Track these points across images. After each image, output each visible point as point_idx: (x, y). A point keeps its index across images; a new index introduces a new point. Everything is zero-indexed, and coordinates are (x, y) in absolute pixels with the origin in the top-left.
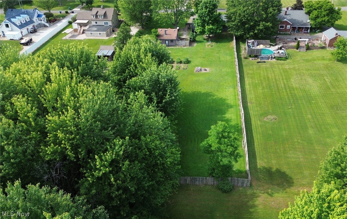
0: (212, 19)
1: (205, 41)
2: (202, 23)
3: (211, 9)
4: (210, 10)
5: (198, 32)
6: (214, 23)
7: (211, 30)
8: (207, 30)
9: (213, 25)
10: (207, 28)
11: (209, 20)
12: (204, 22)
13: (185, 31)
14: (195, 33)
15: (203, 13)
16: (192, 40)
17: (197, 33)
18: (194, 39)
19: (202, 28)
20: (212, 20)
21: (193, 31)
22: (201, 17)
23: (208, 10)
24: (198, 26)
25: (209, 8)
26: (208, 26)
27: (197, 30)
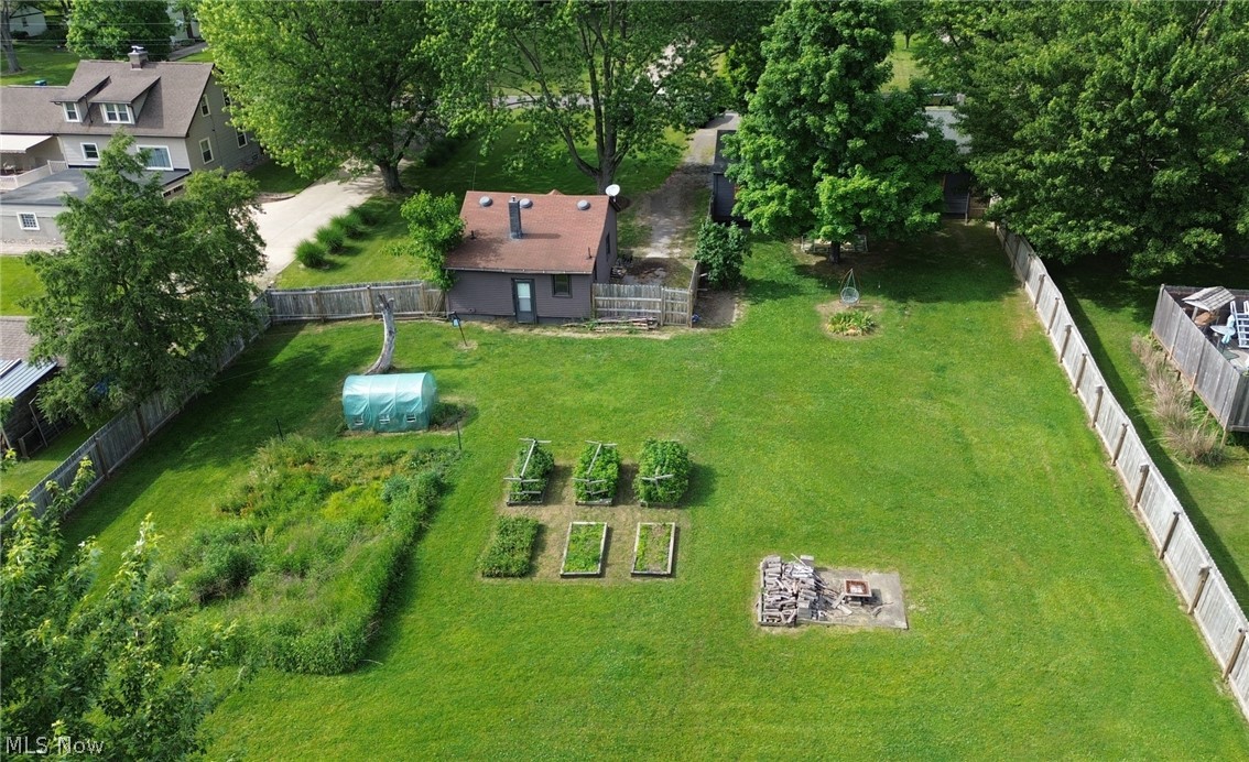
0: (869, 127)
1: (810, 284)
2: (789, 156)
3: (865, 47)
4: (859, 55)
5: (758, 218)
6: (883, 156)
7: (861, 206)
8: (831, 207)
9: (872, 168)
10: (834, 188)
11: (848, 132)
12: (803, 148)
13: (668, 214)
14: (733, 227)
15: (797, 81)
16: (712, 276)
17: (754, 229)
18: (729, 267)
19: (790, 192)
20: (874, 132)
21: (721, 215)
22: (781, 112)
23: (844, 57)
24: (762, 176)
25: (852, 40)
26: (842, 181)
27: (753, 205)
